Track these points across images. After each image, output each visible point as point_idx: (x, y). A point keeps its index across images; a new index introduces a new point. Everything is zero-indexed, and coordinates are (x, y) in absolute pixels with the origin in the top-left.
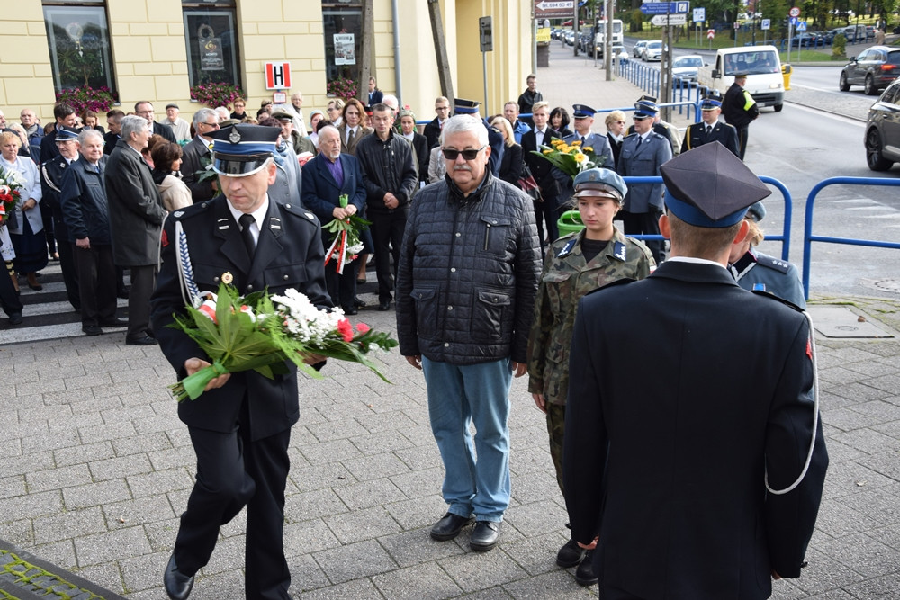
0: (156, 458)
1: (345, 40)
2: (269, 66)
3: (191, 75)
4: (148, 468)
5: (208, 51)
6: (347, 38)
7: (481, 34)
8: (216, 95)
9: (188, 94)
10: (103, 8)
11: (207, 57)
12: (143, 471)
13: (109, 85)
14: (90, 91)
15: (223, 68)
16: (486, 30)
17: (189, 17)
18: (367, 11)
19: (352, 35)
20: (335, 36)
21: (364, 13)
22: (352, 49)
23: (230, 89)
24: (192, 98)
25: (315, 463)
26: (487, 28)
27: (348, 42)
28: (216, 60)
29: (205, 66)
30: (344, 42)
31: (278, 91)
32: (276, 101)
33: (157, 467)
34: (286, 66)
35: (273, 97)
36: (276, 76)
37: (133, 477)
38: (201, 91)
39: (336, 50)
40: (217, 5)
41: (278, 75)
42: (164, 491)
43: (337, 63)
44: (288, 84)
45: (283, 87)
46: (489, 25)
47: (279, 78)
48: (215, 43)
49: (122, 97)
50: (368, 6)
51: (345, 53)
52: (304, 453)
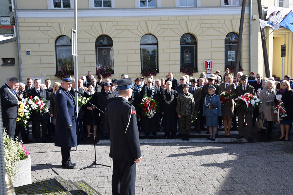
0: (152, 182)
1: (232, 53)
2: (206, 62)
3: (181, 65)
4: (149, 184)
5: (187, 57)
6: (233, 53)
7: (281, 51)
8: (188, 71)
9: (179, 71)
10: (157, 45)
11: (186, 59)
12: (147, 185)
13: (156, 68)
14: (151, 69)
15: (191, 62)
16: (283, 49)
17: (182, 47)
18: (239, 44)
19: (235, 52)
20: (229, 52)
21: (238, 45)
22: (234, 56)
23: (193, 69)
24: (181, 72)
25: (200, 191)
26: (284, 49)
27: (233, 54)
28: (189, 60)
29: (186, 62)
30: (232, 54)
31: (208, 70)
32: (207, 73)
33: (152, 185)
34: (212, 62)
35: (207, 72)
36: (208, 65)
37: (144, 187)
38: (184, 69)
39: (229, 56)
40: (191, 43)
41: (209, 65)
42: (152, 192)
43: (229, 61)
44: (212, 68)
45: (210, 68)
46: (285, 48)
47: (209, 66)
48: (189, 55)
49: (160, 71)
50: (240, 42)
51: (232, 57)
52: (197, 187)
